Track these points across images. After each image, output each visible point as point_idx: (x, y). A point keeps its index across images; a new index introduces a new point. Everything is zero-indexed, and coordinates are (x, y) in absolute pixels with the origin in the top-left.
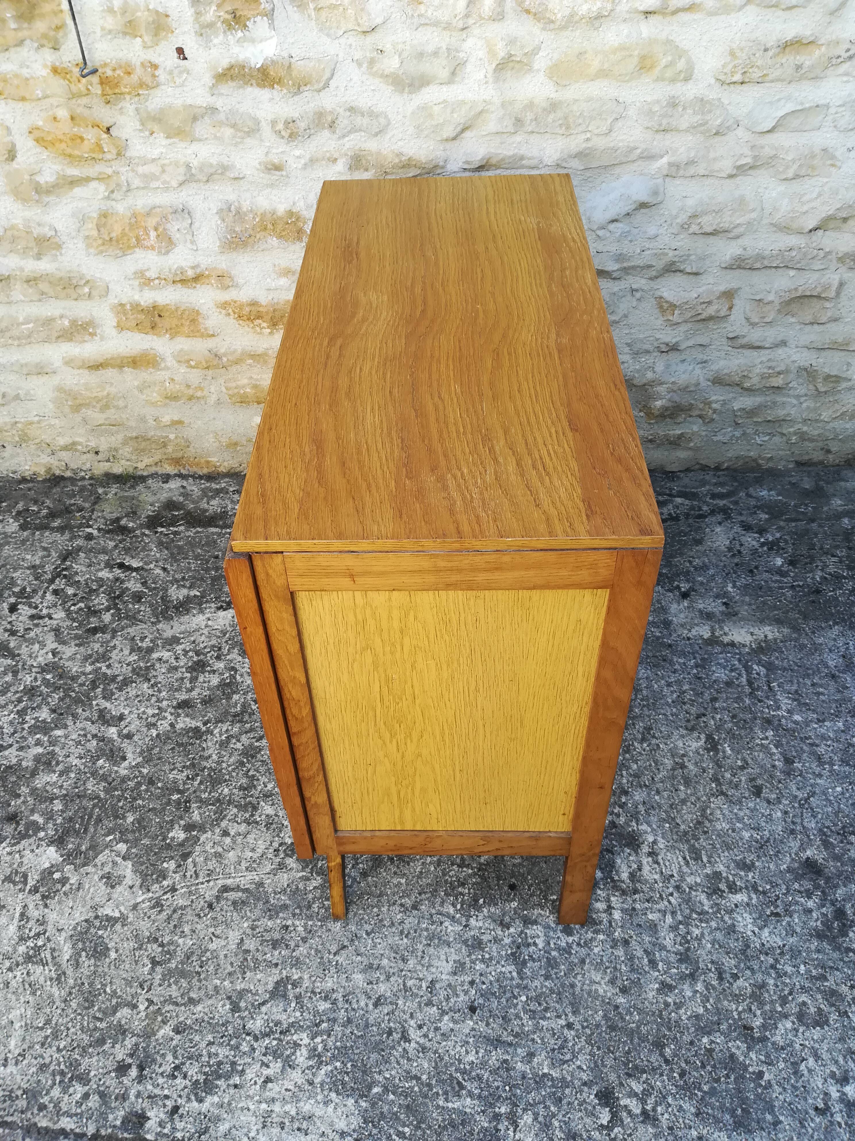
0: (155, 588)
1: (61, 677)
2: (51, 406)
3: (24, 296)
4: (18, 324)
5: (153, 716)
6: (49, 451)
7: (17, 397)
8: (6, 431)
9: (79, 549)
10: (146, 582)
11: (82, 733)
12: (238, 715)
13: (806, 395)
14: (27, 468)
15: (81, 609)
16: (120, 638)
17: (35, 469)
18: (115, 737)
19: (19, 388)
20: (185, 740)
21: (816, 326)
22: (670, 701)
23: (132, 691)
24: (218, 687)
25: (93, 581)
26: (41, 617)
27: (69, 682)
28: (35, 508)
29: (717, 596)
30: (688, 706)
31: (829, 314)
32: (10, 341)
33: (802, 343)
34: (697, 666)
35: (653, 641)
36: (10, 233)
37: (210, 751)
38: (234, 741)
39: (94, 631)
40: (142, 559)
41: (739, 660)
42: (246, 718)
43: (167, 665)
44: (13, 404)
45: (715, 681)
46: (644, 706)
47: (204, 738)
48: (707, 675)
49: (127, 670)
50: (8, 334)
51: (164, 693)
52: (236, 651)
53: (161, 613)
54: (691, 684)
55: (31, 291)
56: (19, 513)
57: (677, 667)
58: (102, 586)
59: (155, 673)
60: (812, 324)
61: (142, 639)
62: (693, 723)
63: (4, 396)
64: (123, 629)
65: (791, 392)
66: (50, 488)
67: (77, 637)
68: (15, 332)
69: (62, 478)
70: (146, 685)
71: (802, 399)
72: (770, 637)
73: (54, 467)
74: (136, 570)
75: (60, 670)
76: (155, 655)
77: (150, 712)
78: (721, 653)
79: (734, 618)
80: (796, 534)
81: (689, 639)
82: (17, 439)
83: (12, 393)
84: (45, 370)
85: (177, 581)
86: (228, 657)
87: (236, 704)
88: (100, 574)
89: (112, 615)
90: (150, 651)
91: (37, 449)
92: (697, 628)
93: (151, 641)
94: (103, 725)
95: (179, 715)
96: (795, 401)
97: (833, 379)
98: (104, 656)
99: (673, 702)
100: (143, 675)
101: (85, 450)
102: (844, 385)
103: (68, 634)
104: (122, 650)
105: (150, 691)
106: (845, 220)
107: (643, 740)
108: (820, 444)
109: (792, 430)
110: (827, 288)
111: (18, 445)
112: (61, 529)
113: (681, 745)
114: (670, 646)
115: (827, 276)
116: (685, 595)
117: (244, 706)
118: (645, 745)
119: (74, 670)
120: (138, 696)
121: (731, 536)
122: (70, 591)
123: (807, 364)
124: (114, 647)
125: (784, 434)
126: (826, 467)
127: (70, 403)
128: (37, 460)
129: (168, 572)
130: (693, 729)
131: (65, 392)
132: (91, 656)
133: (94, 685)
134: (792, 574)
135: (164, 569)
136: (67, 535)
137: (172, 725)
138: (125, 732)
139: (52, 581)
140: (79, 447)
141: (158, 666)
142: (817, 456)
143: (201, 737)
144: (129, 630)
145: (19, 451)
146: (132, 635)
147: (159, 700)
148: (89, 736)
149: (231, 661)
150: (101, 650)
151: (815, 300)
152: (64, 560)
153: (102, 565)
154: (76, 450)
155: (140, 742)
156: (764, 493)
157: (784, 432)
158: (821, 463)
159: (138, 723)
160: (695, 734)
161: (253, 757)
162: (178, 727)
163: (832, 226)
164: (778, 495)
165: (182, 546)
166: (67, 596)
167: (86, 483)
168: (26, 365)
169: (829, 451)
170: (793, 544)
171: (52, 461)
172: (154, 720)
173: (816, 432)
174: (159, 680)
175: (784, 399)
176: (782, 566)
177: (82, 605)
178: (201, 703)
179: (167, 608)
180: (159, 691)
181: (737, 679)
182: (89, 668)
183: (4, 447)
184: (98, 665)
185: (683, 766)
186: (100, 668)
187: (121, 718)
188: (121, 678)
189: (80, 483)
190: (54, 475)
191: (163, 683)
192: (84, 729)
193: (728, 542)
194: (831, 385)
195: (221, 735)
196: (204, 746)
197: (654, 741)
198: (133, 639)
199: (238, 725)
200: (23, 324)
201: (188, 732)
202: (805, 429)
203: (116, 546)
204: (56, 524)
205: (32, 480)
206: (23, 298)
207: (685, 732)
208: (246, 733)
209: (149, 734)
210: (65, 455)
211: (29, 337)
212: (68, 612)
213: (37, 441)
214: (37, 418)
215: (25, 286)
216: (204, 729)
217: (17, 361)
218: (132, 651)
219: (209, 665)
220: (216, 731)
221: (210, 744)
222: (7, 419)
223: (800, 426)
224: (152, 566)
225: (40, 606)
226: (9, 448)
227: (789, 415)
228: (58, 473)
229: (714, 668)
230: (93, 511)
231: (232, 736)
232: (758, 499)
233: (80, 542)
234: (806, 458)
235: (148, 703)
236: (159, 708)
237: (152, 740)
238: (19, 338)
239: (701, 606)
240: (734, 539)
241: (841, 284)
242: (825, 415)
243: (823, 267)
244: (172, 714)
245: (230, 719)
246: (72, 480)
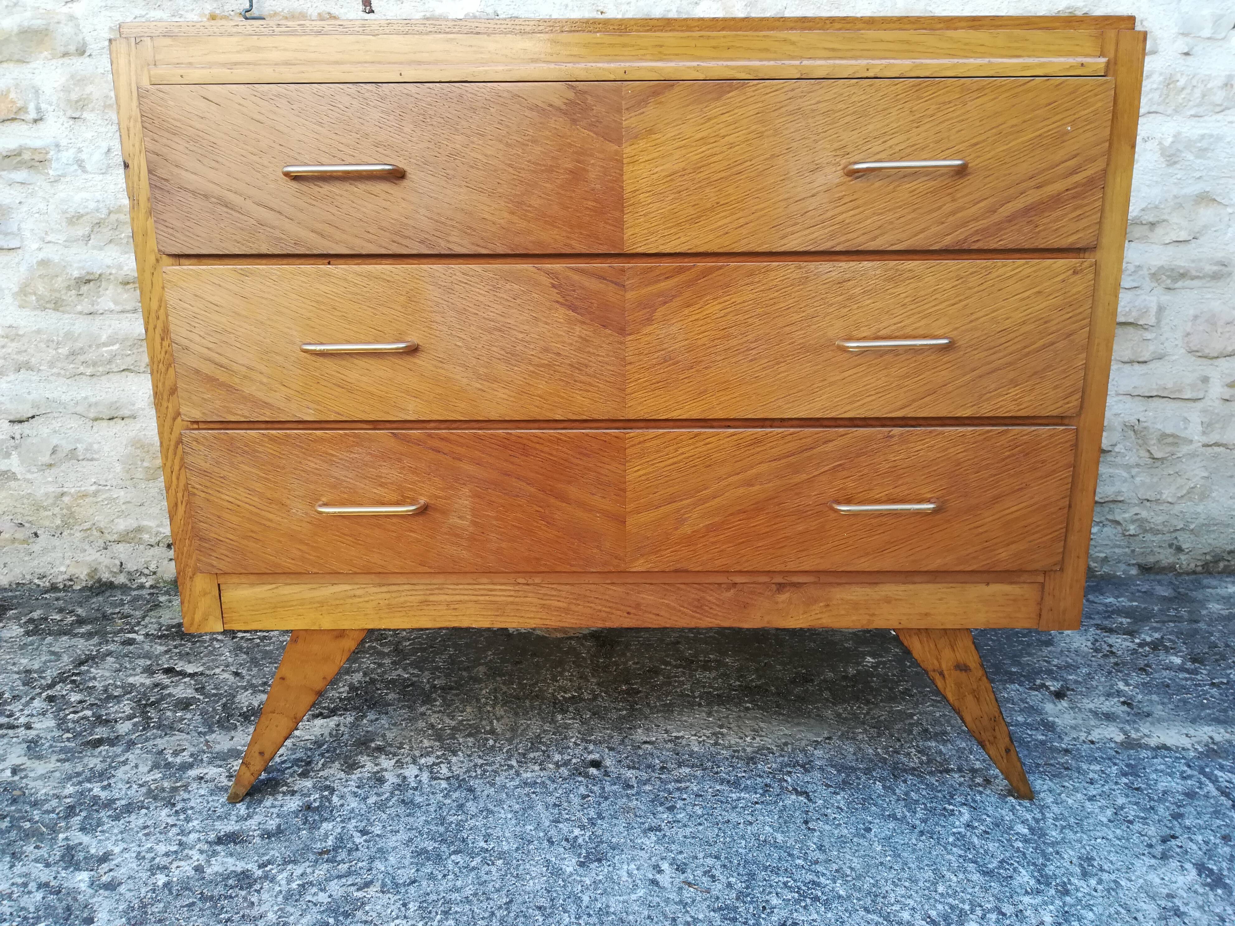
0: (215, 695)
1: (14, 801)
2: (118, 468)
3: (116, 303)
4: (98, 346)
5: (167, 854)
6: (101, 543)
7: (72, 455)
8: (45, 509)
9: (109, 654)
10: (203, 688)
11: (20, 881)
12: (328, 852)
13: (1138, 465)
14: (63, 569)
15: (85, 718)
16: (138, 751)
17: (72, 571)
18: (83, 886)
19: (78, 441)
20: (220, 890)
21: (1137, 366)
22: (1105, 820)
23: (136, 820)
24: (296, 813)
25: (117, 687)
26: (13, 727)
27: (28, 808)
28: (58, 617)
29: (1108, 695)
30: (1137, 826)
31: (1152, 348)
32: (82, 369)
33: (1122, 390)
34: (1125, 775)
35: (1036, 746)
36: (113, 217)
37: (263, 908)
38: (314, 890)
39: (99, 742)
40: (204, 664)
41: (1189, 766)
42: (342, 855)
43: (211, 785)
44: (63, 467)
45: (1165, 793)
46: (1063, 827)
47: (257, 887)
48: (1148, 785)
49: (136, 793)
50: (82, 358)
51: (195, 823)
52: (337, 764)
53: (218, 722)
54: (1127, 796)
55: (125, 296)
56: (31, 621)
57: (1091, 775)
58: (130, 693)
59: (186, 796)
60: (1131, 362)
61: (176, 754)
62: (1160, 848)
63: (54, 452)
64: (147, 740)
65: (1118, 460)
66: (88, 598)
67: (63, 750)
68: (91, 356)
69: (111, 586)
70: (166, 811)
71: (1134, 471)
72: (1218, 738)
73: (102, 568)
74: (192, 675)
75: (17, 793)
76: (193, 773)
77: (162, 848)
78: (1155, 757)
79: (1149, 719)
80: (1182, 634)
81: (1092, 742)
82: (58, 522)
83: (66, 446)
84: (121, 413)
85: (253, 686)
86: (321, 773)
87: (326, 836)
88: (131, 680)
89: (135, 725)
90: (185, 767)
91: (84, 539)
92: (1097, 731)
93: (192, 755)
94: (65, 868)
95: (215, 853)
96: (1125, 474)
97: (1170, 440)
98: (101, 774)
99: (1109, 821)
100: (163, 799)
101: (153, 541)
102: (1185, 449)
103: (51, 746)
104: (136, 766)
105: (170, 821)
106: (1152, 225)
107: (1085, 875)
108: (1167, 537)
109: (1126, 515)
110: (1145, 312)
111: (58, 533)
112: (89, 635)
113: (1157, 881)
114: (1067, 751)
115: (1143, 297)
116: (1059, 695)
117: (340, 838)
118: (1093, 882)
119: (43, 791)
120: (145, 827)
121: (1091, 638)
122: (74, 697)
123: (1133, 420)
124: (125, 763)
125: (1118, 523)
126: (1180, 574)
127: (146, 464)
128: (80, 557)
129: (243, 678)
130: (1164, 857)
131: (142, 446)
132: (78, 774)
133: (71, 811)
134: (1204, 672)
135: (236, 674)
136: (96, 640)
137: (199, 869)
138: (105, 879)
139: (51, 686)
140: (146, 537)
141: (194, 785)
142: (1166, 557)
143: (250, 886)
144: (158, 741)
145: (56, 542)
146: (161, 747)
147: (182, 833)
148: (32, 886)
149: (326, 779)
150: (99, 767)
151: (1131, 329)
152: (82, 663)
153: (138, 670)
154: (140, 542)
155: (129, 895)
156: (1111, 600)
157: (1118, 518)
158: (1171, 568)
159: (134, 865)
160: (1174, 864)
161: (346, 915)
162: (208, 871)
163: (1138, 235)
164: (1131, 600)
165: (271, 652)
166: (68, 703)
167: (144, 592)
168: (96, 404)
169: (1179, 549)
170: (1184, 643)
171: (102, 559)
172: (165, 861)
173: (1160, 519)
174: (192, 804)
175: (1111, 470)
176: (1183, 663)
177: (89, 713)
178: (262, 837)
179: (230, 716)
180: (188, 820)
181: (1200, 788)
182: (70, 789)
183: (36, 535)
184: (89, 785)
185: (1178, 913)
186: (90, 790)
187: (105, 858)
188: (123, 802)
189: (134, 593)
190: (99, 580)
191: (198, 808)
192: (27, 875)
193: (1089, 644)
194: (1169, 449)
195: (289, 882)
196: (255, 899)
197: (1105, 876)
198: (161, 752)
199: (325, 866)
200: (105, 345)
201: (228, 878)
202: (1144, 514)
203: (166, 652)
204: (82, 630)
205: (66, 589)
206: (112, 306)
207: (1153, 861)
208: (339, 877)
209: (153, 880)
210: (122, 551)
211: (110, 362)
212: (61, 723)
213: (87, 525)
214: (94, 488)
215: (120, 289)
216: (260, 873)
217: (86, 398)
218: (156, 766)
219: (286, 784)
220: (282, 877)
221: (265, 896)
222: (51, 489)
223: (1136, 510)
224: (217, 671)
225: (18, 714)
226: (43, 536)
227: (1119, 492)
228: (106, 576)
229: (1154, 776)
230: (143, 618)
231: (311, 884)
232: (1106, 605)
233: (112, 647)
234: (1151, 559)
235: (162, 837)
236: (181, 844)
237: (154, 891)
238: (95, 364)
239: (1091, 706)
240: (1096, 640)
241: (1161, 309)
242: (1167, 494)
243: (1135, 285)
244: (201, 852)
245: (312, 857)
246: (124, 588)
